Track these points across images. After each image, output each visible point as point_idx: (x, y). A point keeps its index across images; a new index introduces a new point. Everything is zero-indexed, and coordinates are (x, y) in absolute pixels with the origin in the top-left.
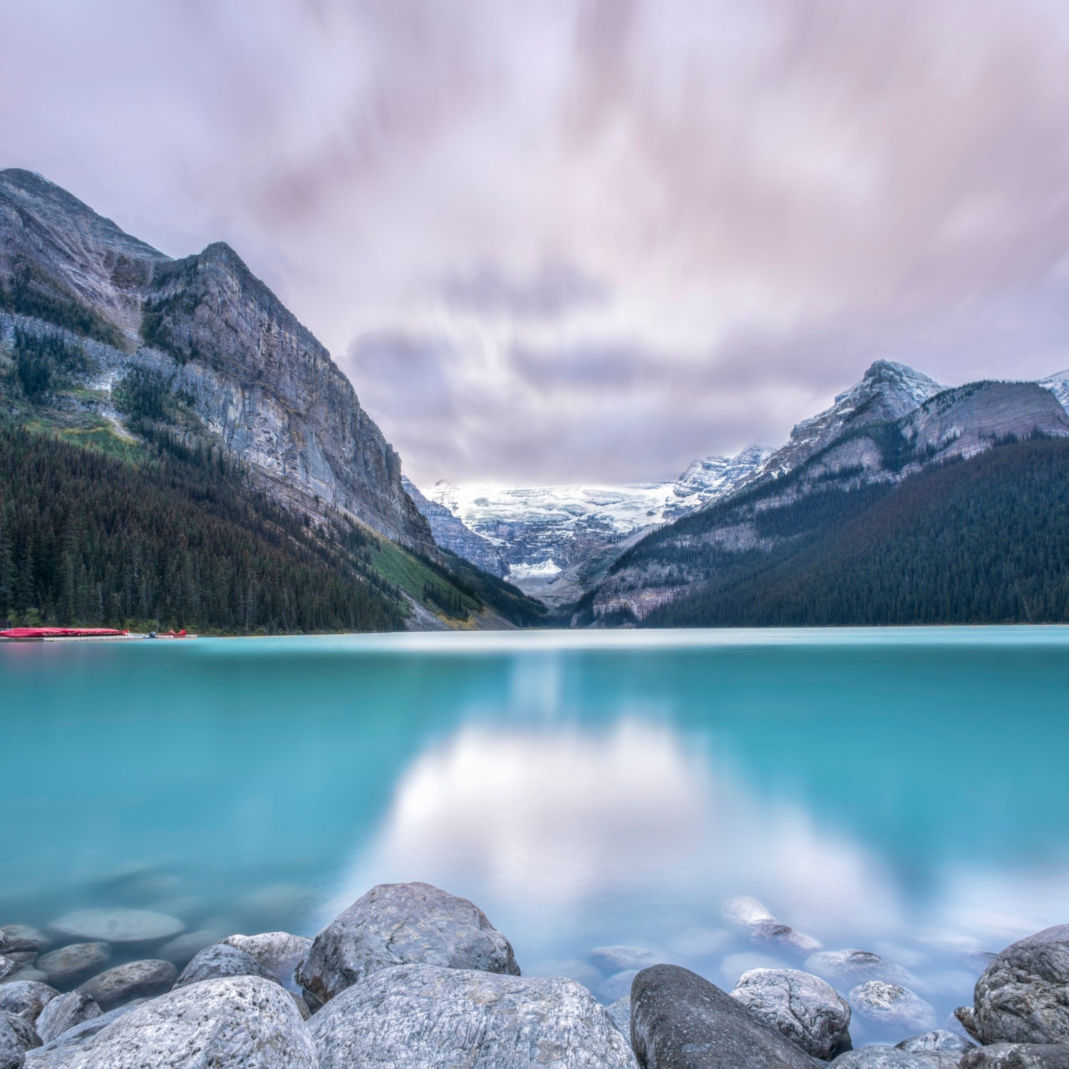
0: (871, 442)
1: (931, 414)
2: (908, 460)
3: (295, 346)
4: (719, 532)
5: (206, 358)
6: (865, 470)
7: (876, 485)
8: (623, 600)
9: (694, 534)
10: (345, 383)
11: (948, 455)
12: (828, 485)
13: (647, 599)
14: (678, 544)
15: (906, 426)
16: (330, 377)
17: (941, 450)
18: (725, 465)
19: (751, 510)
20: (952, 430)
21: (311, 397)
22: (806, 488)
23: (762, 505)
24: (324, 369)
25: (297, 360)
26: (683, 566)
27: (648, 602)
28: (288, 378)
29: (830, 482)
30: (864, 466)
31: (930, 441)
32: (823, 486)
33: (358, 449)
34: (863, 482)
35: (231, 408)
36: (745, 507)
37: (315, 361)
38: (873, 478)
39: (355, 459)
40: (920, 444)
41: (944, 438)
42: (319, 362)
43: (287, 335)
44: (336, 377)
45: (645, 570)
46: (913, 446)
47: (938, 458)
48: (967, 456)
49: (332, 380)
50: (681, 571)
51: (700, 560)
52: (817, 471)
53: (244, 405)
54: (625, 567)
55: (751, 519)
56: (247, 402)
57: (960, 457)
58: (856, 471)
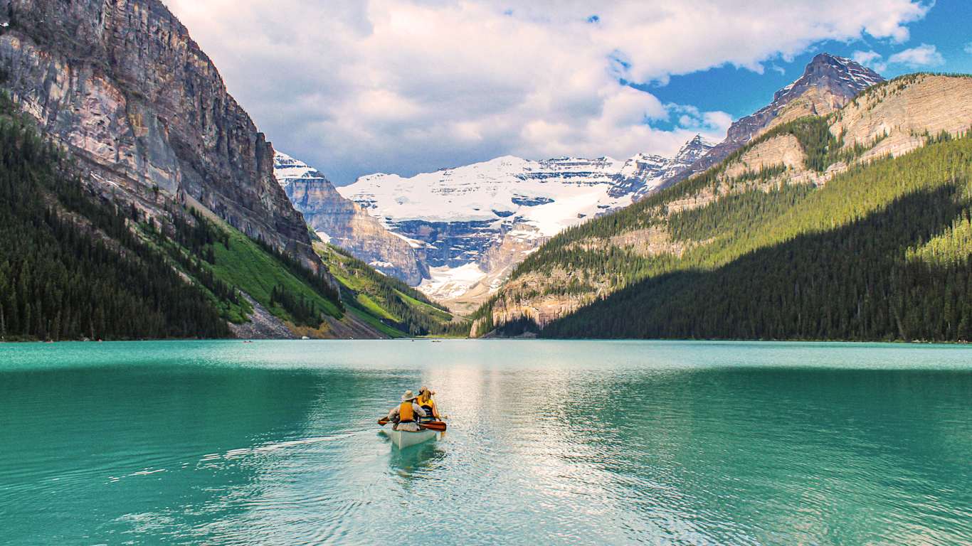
0: (793, 139)
1: (860, 109)
2: (834, 159)
3: (146, 21)
4: (628, 235)
5: (25, 29)
6: (788, 170)
7: (798, 186)
8: (524, 308)
9: (603, 236)
10: (206, 64)
11: (877, 155)
12: (747, 185)
13: (549, 306)
14: (585, 248)
15: (834, 122)
16: (188, 57)
17: (869, 149)
18: (660, 164)
19: (664, 212)
20: (882, 127)
21: (164, 78)
22: (724, 189)
23: (675, 207)
24: (181, 48)
25: (148, 37)
26: (589, 271)
27: (550, 310)
28: (136, 56)
29: (750, 183)
30: (787, 165)
31: (858, 139)
32: (741, 187)
33: (221, 138)
34: (784, 184)
35: (54, 86)
36: (657, 208)
37: (170, 38)
38: (795, 178)
39: (217, 148)
40: (848, 143)
41: (873, 136)
42: (175, 40)
43: (136, 8)
44: (196, 57)
45: (549, 275)
46: (842, 143)
47: (866, 158)
48: (895, 156)
49: (191, 60)
50: (586, 276)
51: (607, 265)
52: (736, 170)
53: (71, 83)
54: (528, 271)
55: (664, 222)
56: (75, 79)
57: (889, 156)
58: (779, 170)
